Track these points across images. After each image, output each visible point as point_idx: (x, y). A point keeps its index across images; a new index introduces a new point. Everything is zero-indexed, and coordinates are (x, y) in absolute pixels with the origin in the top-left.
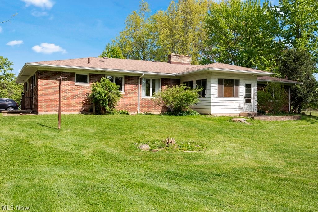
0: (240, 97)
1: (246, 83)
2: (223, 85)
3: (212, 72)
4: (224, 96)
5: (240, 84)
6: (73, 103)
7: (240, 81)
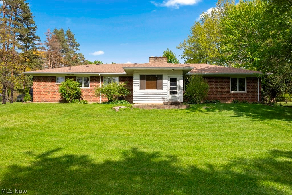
0: (163, 89)
1: (170, 77)
2: (145, 80)
3: (134, 70)
4: (146, 89)
5: (163, 78)
6: (55, 96)
7: (163, 76)
